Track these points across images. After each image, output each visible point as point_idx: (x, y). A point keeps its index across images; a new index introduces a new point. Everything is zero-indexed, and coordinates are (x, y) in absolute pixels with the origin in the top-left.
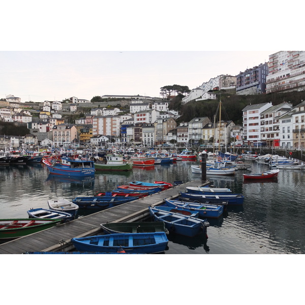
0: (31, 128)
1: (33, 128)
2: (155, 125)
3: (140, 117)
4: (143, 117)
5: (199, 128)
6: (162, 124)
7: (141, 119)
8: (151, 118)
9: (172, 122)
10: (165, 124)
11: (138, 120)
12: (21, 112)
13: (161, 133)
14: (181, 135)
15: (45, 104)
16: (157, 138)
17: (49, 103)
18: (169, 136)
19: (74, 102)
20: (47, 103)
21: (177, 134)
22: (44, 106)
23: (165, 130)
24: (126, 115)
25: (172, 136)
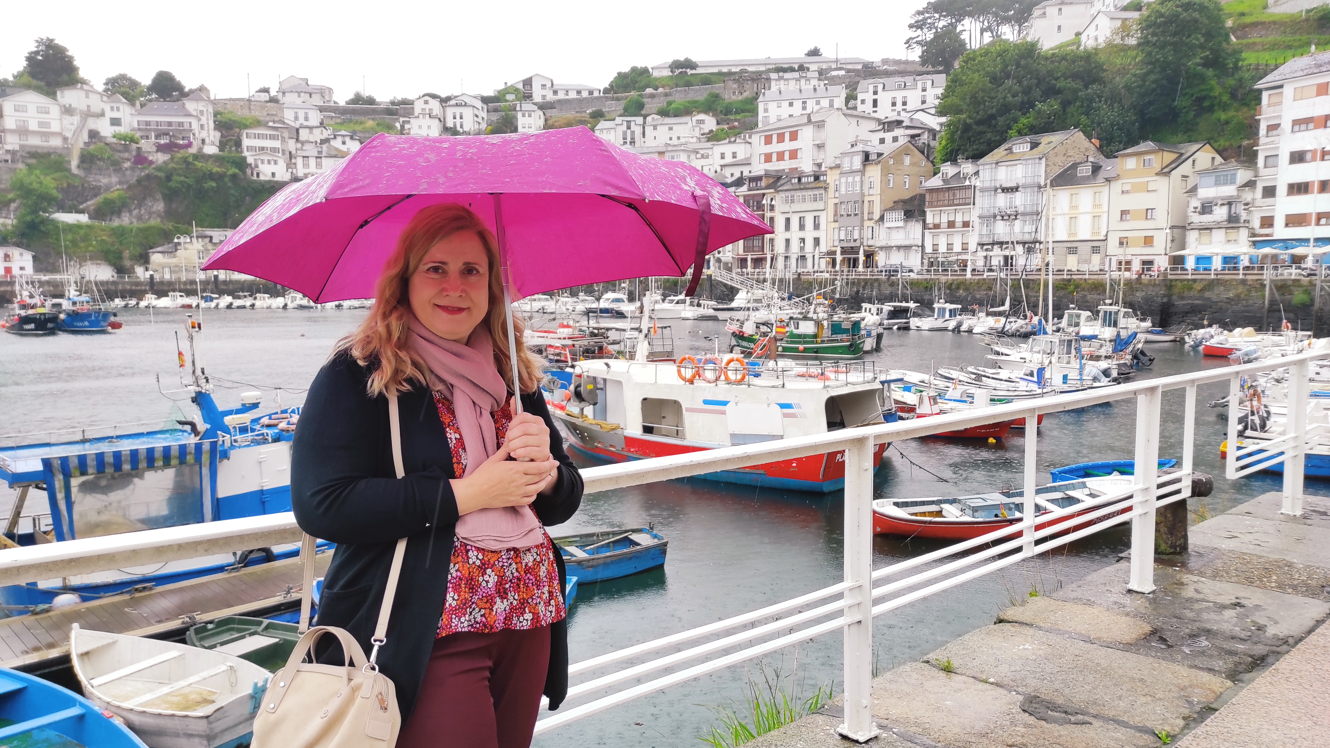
2: (832, 177)
3: (775, 147)
4: (787, 146)
5: (1025, 187)
6: (862, 172)
7: (780, 157)
8: (820, 146)
9: (908, 160)
10: (874, 172)
11: (768, 157)
12: (323, 142)
13: (856, 215)
14: (944, 219)
15: (418, 107)
16: (836, 237)
17: (435, 105)
18: (887, 224)
19: (537, 98)
20: (426, 102)
21: (923, 214)
22: (416, 114)
23: (870, 198)
24: (733, 139)
25: (901, 224)
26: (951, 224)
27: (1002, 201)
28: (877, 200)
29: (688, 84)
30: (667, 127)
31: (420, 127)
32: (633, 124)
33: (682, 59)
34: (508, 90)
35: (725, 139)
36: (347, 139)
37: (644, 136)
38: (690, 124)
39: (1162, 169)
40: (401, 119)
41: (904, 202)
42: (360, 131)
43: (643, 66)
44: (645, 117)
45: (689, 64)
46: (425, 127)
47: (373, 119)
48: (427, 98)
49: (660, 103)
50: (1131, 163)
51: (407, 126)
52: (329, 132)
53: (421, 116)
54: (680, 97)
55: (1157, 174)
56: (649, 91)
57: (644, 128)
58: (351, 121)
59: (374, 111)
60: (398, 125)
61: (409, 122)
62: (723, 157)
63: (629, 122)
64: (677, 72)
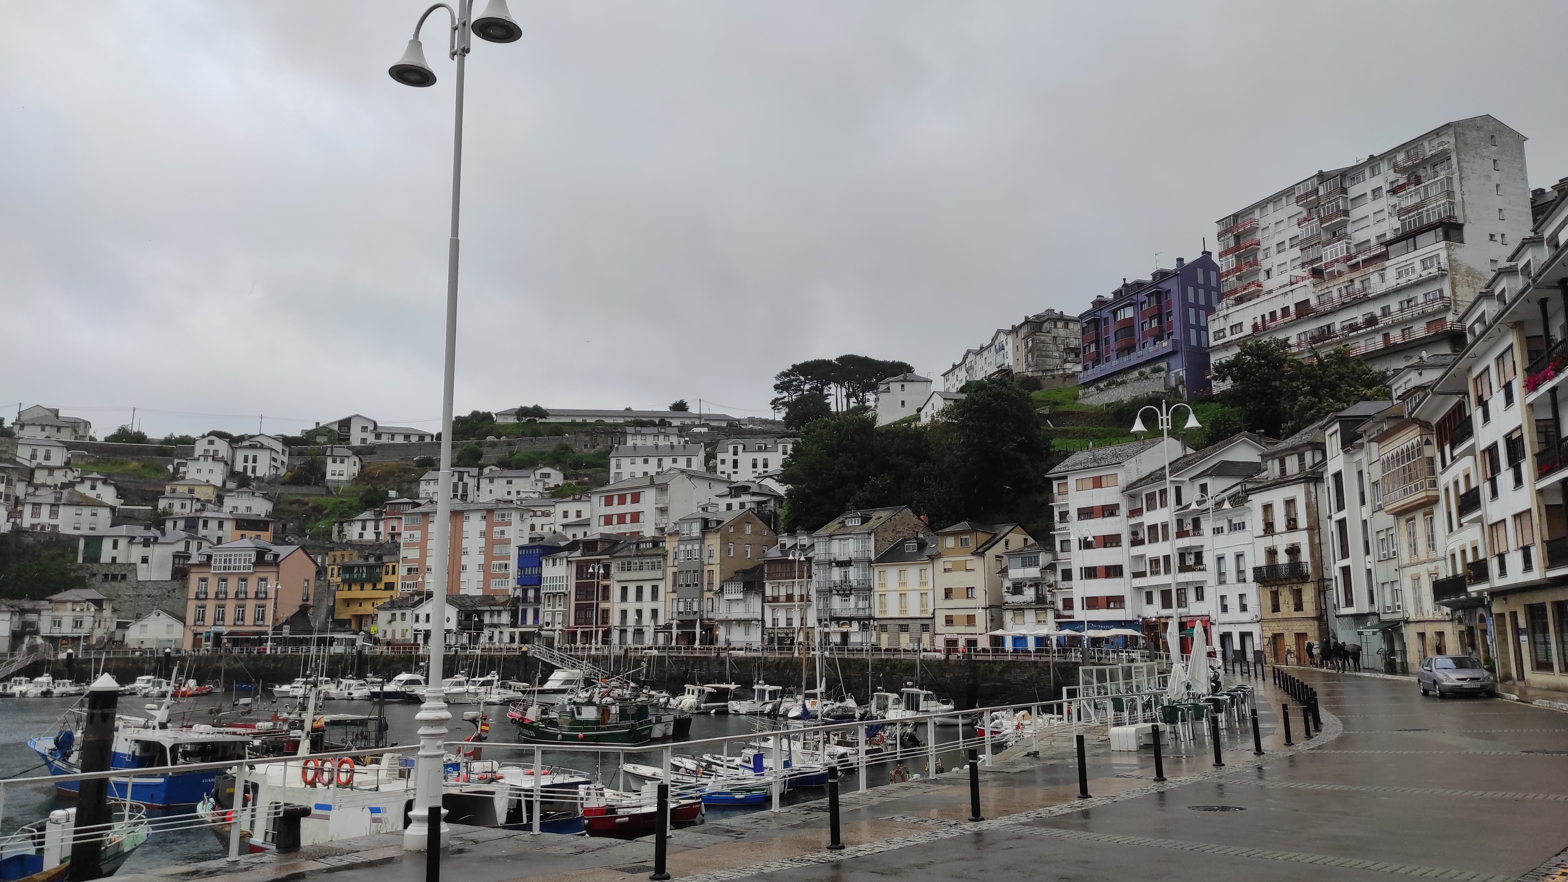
0: (96, 559)
1: (106, 558)
2: (670, 545)
3: (616, 509)
4: (629, 508)
5: (858, 561)
6: (702, 540)
7: (621, 519)
8: (663, 511)
9: (748, 529)
10: (714, 542)
11: (608, 520)
12: (64, 486)
13: (696, 585)
14: (783, 592)
15: (200, 448)
16: (675, 610)
17: (222, 447)
18: (727, 597)
19: (355, 441)
20: (211, 442)
21: (763, 586)
22: (196, 456)
23: (710, 568)
24: (578, 497)
25: (740, 596)
26: (790, 598)
27: (836, 575)
28: (717, 569)
29: (536, 434)
30: (505, 481)
31: (199, 471)
32: (466, 475)
33: (531, 406)
34: (320, 431)
35: (569, 496)
36: (99, 485)
37: (478, 489)
38: (532, 478)
39: (977, 549)
40: (176, 461)
41: (745, 572)
42: (118, 474)
43: (486, 411)
44: (481, 468)
45: (538, 412)
46: (205, 471)
47: (138, 460)
48: (212, 438)
49: (501, 453)
50: (950, 542)
51: (182, 469)
52: (76, 474)
53: (202, 459)
54: (524, 448)
55: (973, 554)
56: (490, 438)
57: (479, 480)
58: (108, 461)
59: (140, 451)
60: (170, 468)
61: (185, 465)
62: (565, 514)
63: (461, 474)
64: (525, 420)
